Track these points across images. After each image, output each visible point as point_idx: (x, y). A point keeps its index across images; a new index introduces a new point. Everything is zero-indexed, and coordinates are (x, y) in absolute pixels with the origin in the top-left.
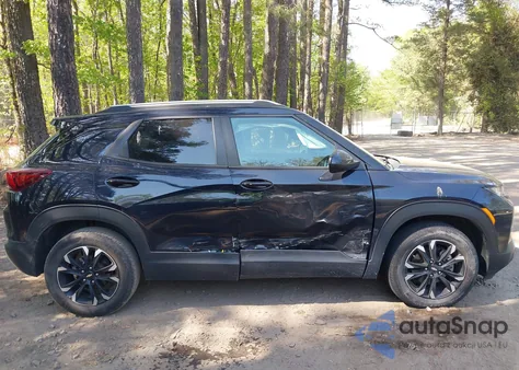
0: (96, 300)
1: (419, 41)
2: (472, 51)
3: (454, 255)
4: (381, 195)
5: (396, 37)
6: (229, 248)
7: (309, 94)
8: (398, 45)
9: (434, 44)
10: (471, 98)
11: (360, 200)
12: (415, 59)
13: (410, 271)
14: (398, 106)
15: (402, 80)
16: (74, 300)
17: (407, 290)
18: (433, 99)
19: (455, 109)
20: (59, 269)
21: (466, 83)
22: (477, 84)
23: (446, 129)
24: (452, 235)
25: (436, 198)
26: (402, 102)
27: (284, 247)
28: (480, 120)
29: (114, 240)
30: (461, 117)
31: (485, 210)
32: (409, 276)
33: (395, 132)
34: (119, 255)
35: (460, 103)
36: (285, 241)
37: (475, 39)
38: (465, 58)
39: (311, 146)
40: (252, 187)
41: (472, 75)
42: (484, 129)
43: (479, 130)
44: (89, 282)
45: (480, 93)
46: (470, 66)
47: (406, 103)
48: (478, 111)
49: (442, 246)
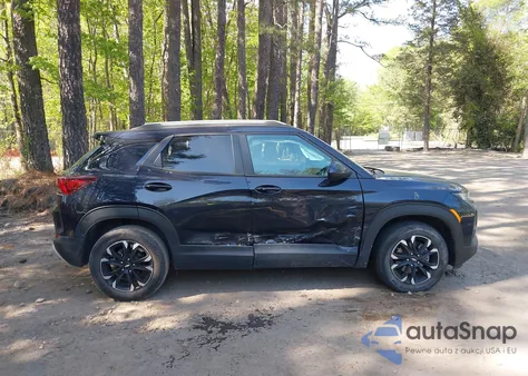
0: (132, 287)
1: (405, 59)
2: (455, 70)
3: (430, 248)
4: (370, 199)
5: (383, 55)
6: (245, 242)
7: (299, 109)
8: (385, 63)
9: (419, 62)
10: (455, 115)
11: (353, 203)
12: (402, 76)
13: (395, 261)
14: (385, 121)
15: (390, 95)
16: (114, 286)
17: (393, 277)
18: (420, 115)
19: (440, 126)
20: (103, 260)
21: (450, 101)
22: (460, 101)
23: (432, 144)
24: (428, 231)
25: (414, 201)
26: (389, 118)
27: (290, 241)
28: (464, 136)
29: (150, 235)
30: (446, 133)
31: (453, 211)
32: (395, 266)
33: (383, 147)
34: (154, 248)
35: (445, 119)
36: (292, 237)
37: (458, 58)
38: (449, 77)
39: (312, 159)
40: (265, 191)
41: (456, 93)
42: (468, 145)
43: (463, 146)
44: (126, 272)
45: (464, 110)
46: (454, 84)
47: (394, 118)
48: (463, 127)
49: (420, 241)
